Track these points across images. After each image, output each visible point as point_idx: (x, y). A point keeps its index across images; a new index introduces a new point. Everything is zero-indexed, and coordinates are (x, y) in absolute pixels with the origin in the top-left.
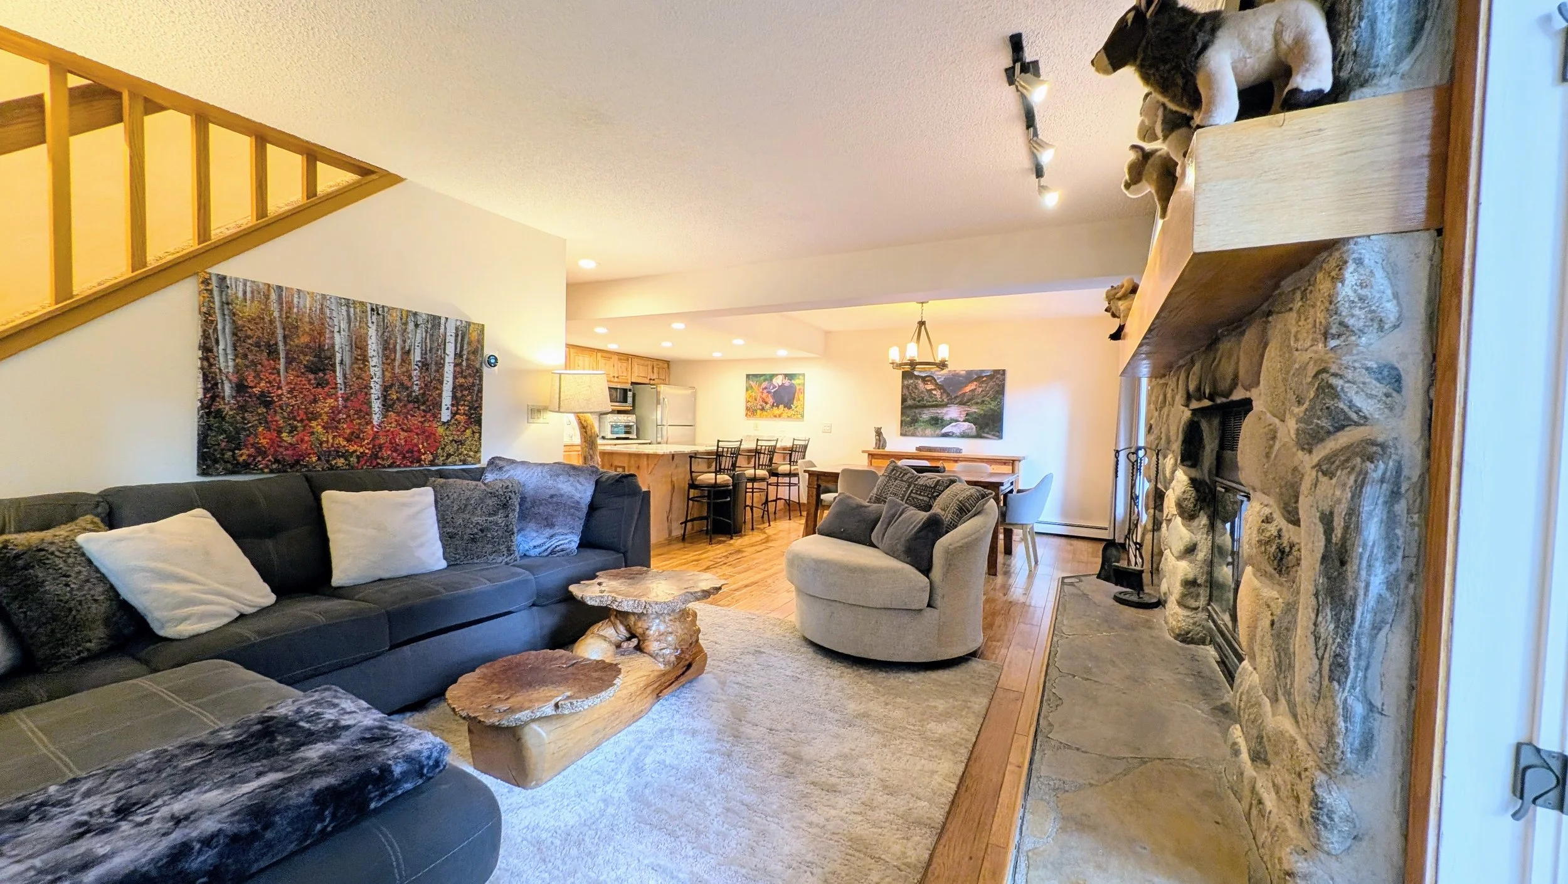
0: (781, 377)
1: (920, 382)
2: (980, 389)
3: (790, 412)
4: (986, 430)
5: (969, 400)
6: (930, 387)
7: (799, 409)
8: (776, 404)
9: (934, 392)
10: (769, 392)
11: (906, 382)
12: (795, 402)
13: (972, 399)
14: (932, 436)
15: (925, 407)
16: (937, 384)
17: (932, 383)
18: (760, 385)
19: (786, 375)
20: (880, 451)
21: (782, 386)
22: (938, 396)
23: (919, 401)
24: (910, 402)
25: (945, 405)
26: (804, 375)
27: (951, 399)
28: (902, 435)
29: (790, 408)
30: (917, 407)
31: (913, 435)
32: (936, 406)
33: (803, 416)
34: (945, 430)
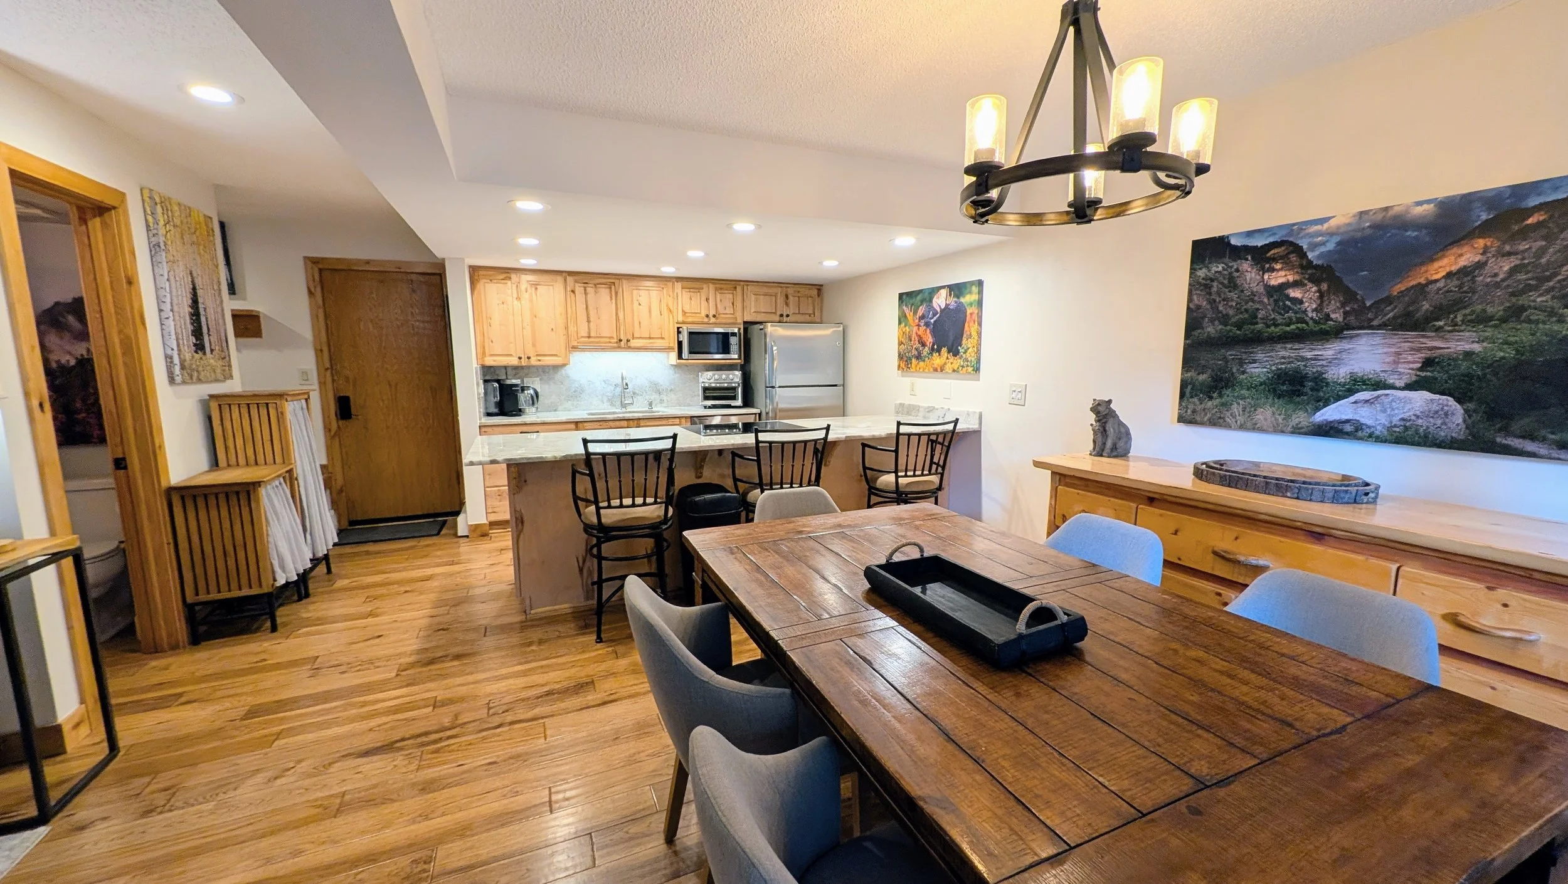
0: (944, 293)
1: (1247, 266)
2: (1506, 265)
3: (957, 362)
4: (1523, 423)
5: (1441, 311)
6: (1278, 278)
7: (971, 355)
8: (936, 349)
9: (1295, 293)
10: (927, 324)
11: (1201, 273)
12: (964, 341)
13: (1457, 305)
14: (1278, 430)
15: (1257, 340)
16: (1306, 265)
17: (1288, 266)
18: (915, 313)
19: (951, 288)
20: (1107, 468)
21: (946, 310)
22: (1310, 306)
23: (1239, 325)
24: (1211, 329)
25: (1337, 333)
26: (980, 283)
27: (1364, 309)
28: (1181, 419)
29: (956, 353)
30: (1229, 341)
31: (1216, 422)
32: (1300, 337)
33: (977, 370)
34: (1331, 413)
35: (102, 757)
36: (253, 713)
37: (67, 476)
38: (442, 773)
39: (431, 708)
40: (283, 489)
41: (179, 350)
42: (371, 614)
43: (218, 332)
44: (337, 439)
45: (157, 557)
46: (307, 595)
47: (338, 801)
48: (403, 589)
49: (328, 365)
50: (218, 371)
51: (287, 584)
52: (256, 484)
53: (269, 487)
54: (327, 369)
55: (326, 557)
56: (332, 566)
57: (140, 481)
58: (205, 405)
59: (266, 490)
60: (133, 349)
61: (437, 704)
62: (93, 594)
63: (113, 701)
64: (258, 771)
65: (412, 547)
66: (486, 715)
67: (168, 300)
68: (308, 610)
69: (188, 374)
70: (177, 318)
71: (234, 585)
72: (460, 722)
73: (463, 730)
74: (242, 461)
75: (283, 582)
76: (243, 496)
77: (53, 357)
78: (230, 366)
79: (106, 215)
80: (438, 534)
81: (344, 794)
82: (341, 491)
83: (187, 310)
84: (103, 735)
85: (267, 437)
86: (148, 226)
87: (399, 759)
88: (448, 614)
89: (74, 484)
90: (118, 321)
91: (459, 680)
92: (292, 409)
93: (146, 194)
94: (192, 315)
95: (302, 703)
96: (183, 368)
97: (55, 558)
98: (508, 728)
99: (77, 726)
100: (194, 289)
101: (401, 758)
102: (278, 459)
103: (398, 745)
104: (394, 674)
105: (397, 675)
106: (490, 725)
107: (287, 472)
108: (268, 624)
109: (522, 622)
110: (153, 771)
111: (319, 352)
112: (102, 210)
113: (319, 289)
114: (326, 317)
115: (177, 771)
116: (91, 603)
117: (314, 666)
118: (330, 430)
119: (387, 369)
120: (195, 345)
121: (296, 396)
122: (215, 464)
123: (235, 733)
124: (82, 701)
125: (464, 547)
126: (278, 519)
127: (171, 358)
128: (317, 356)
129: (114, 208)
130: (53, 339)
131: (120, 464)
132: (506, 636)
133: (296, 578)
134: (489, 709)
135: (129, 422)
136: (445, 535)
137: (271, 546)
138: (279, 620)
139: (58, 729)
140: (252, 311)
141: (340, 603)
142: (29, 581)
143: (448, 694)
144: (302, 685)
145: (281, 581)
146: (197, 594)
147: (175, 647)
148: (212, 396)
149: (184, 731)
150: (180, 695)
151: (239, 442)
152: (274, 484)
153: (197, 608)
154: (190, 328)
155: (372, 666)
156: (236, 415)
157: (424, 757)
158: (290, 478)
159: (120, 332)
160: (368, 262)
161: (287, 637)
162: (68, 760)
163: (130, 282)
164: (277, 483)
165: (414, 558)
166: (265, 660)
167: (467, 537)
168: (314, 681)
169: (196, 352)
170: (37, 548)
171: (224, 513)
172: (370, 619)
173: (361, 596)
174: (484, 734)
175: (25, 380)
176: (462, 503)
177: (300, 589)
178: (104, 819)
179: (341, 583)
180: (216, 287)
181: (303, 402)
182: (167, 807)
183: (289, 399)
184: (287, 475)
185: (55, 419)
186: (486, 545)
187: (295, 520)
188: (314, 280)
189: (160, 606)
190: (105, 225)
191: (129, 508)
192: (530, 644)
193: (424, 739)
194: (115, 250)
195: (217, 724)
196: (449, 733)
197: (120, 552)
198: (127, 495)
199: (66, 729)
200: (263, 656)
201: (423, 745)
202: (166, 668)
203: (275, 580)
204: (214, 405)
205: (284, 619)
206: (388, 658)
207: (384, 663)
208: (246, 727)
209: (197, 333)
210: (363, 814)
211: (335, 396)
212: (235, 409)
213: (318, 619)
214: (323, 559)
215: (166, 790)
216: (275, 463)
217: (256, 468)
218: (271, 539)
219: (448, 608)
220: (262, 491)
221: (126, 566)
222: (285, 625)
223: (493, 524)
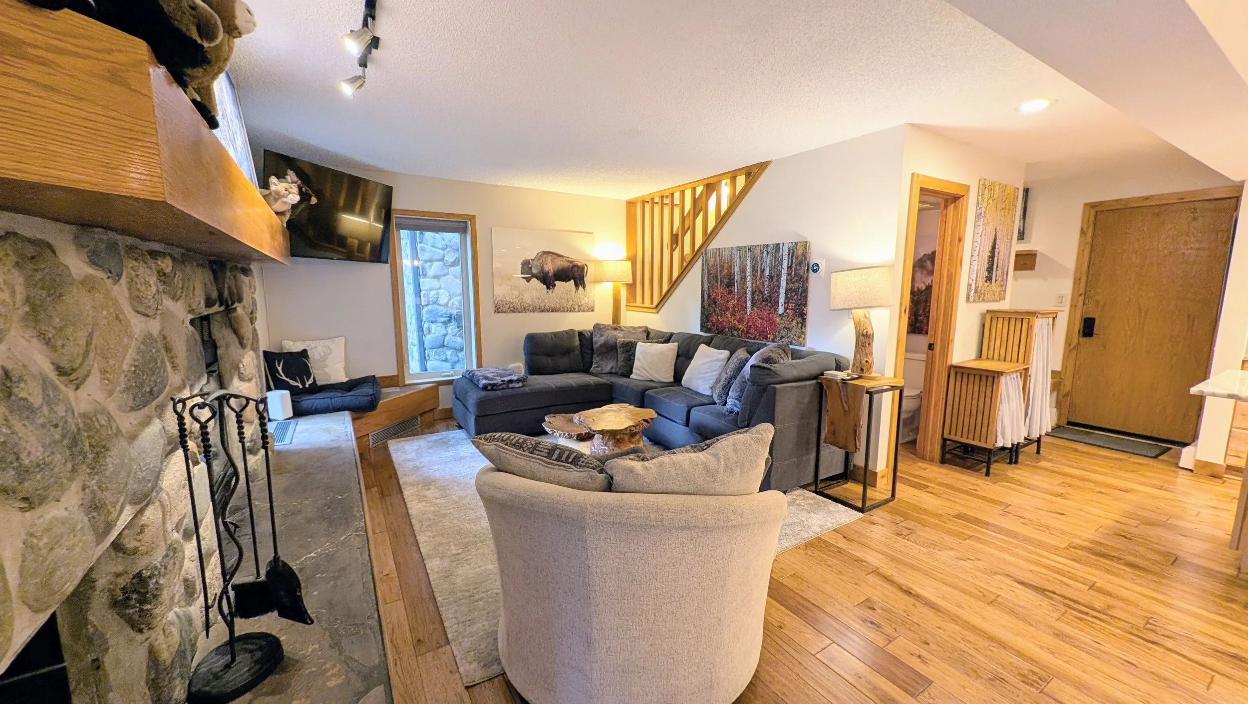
35: (887, 497)
36: (959, 516)
37: (907, 350)
38: (1077, 636)
39: (1087, 587)
40: (1018, 382)
41: (976, 281)
42: (1061, 495)
43: (1003, 269)
44: (1075, 352)
45: (936, 405)
46: (1016, 462)
47: (993, 597)
48: (1098, 489)
49: (1082, 291)
50: (997, 294)
51: (1003, 449)
52: (1000, 374)
53: (1008, 377)
54: (1081, 295)
55: (1039, 441)
56: (1042, 449)
57: (937, 359)
58: (983, 317)
59: (1006, 380)
60: (952, 281)
61: (1094, 588)
62: (903, 416)
63: (898, 474)
64: (953, 549)
65: (1121, 460)
66: (1142, 626)
67: (978, 249)
68: (1013, 472)
69: (978, 295)
70: (980, 260)
71: (971, 436)
72: (1110, 612)
73: (1111, 621)
74: (996, 357)
75: (1001, 445)
76: (990, 379)
77: (916, 285)
78: (1005, 291)
79: (957, 201)
80: (1156, 457)
81: (998, 596)
82: (1067, 395)
83: (988, 254)
84: (890, 488)
85: (1016, 342)
86: (978, 203)
87: (1045, 602)
88: (1136, 527)
89: (910, 355)
90: (949, 264)
91: (1124, 583)
92: (1040, 324)
93: (982, 182)
94: (990, 257)
95: (990, 527)
96: (976, 292)
97: (893, 388)
98: (1163, 650)
99: (883, 477)
100: (995, 240)
101: (1046, 603)
102: (1021, 359)
103: (1047, 593)
104: (1064, 546)
105: (1066, 548)
106: (1144, 636)
107: (1024, 369)
108: (985, 470)
109: (1232, 576)
110: (906, 517)
111: (1077, 280)
112: (956, 198)
113: (1091, 229)
114: (1092, 251)
115: (916, 524)
116: (901, 419)
117: (1005, 508)
118: (1070, 345)
119: (1141, 295)
120: (986, 277)
121: (1045, 314)
122: (980, 356)
123: (948, 521)
124: (887, 466)
125: (1183, 479)
126: (1009, 402)
127: (971, 285)
128: (1074, 283)
129: (963, 196)
130: (918, 275)
131: (931, 347)
132: (1198, 576)
133: (1010, 446)
134: (1148, 623)
135: (941, 323)
136: (1163, 461)
137: (999, 418)
138: (992, 471)
139: (876, 474)
140: (1031, 251)
141: (1037, 477)
142: (882, 396)
143: (1109, 588)
144: (992, 515)
145: (1000, 444)
146: (950, 434)
147: (932, 460)
148: (988, 311)
149: (924, 506)
150: (927, 487)
151: (998, 342)
152: (1012, 376)
153: (948, 442)
154: (986, 266)
155: (1047, 531)
156: (1000, 326)
157: (1066, 615)
158: (1025, 374)
159: (948, 270)
160: (1147, 198)
161: (994, 483)
162: (875, 491)
163: (960, 240)
164: (1015, 376)
165: (1120, 469)
166: (976, 490)
167: (1191, 471)
168: (1002, 518)
169: (986, 282)
170: (887, 381)
171: (976, 388)
172: (1058, 499)
173: (1059, 479)
174: (1133, 637)
175: (902, 297)
176: (1195, 437)
177: (1013, 454)
178: (882, 525)
179: (1043, 464)
180: (1009, 237)
181: (1051, 319)
182: (907, 537)
183: (1039, 316)
184: (1024, 372)
185: (909, 318)
186: (1216, 487)
187: (1020, 405)
188: (1089, 221)
189: (930, 436)
190: (956, 208)
191: (929, 372)
192: (1233, 601)
193: (1072, 604)
194: (957, 223)
195: (940, 512)
196: (1095, 614)
197: (919, 397)
198: (930, 364)
199: (879, 476)
200: (976, 488)
201: (1069, 607)
202: (925, 469)
203: (996, 442)
204: (988, 317)
205: (996, 471)
206: (1064, 533)
207: (1059, 534)
208: (955, 522)
209: (990, 269)
210: (1006, 617)
211: (1082, 316)
212: (1001, 321)
213: (1018, 481)
214: (1036, 441)
215: (909, 529)
216: (1017, 362)
217: (1003, 363)
218: (1000, 414)
219: (1139, 522)
220: (1003, 379)
221: (920, 405)
222: (995, 475)
223: (1230, 468)
